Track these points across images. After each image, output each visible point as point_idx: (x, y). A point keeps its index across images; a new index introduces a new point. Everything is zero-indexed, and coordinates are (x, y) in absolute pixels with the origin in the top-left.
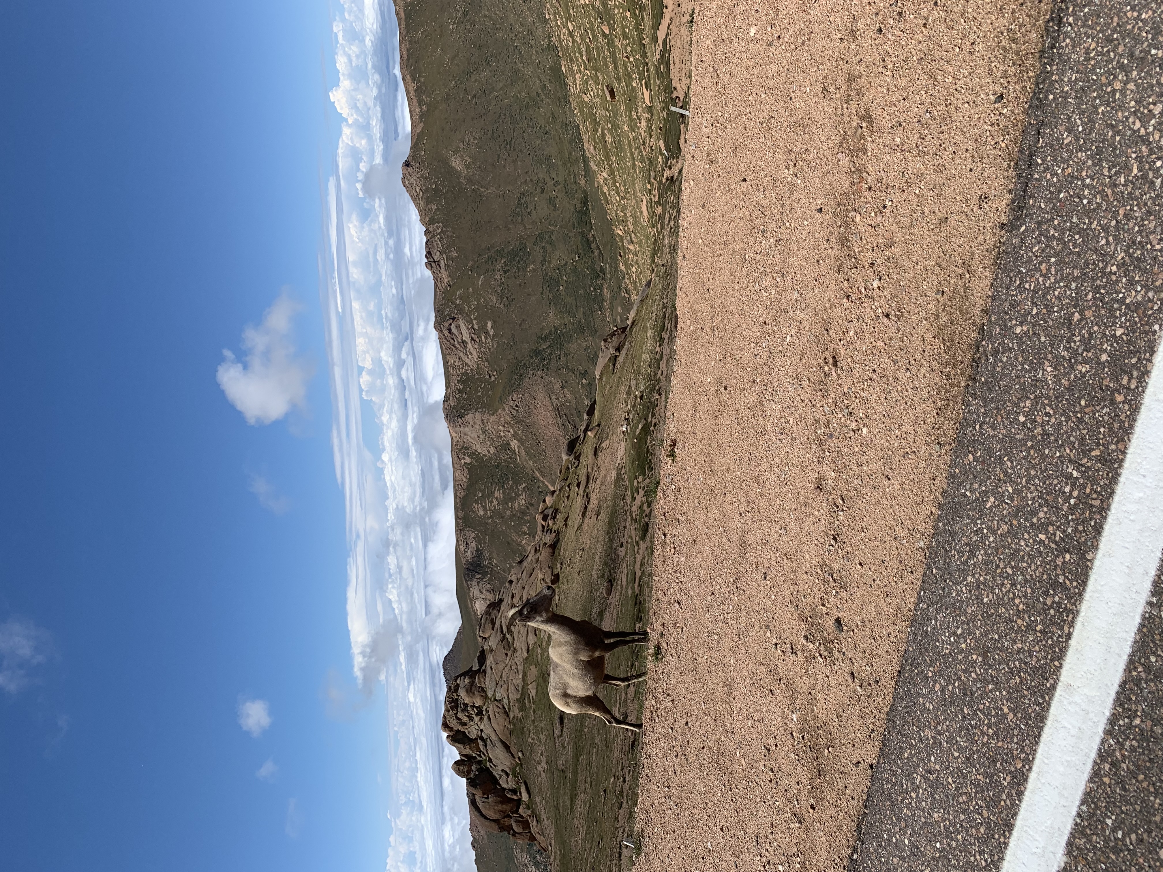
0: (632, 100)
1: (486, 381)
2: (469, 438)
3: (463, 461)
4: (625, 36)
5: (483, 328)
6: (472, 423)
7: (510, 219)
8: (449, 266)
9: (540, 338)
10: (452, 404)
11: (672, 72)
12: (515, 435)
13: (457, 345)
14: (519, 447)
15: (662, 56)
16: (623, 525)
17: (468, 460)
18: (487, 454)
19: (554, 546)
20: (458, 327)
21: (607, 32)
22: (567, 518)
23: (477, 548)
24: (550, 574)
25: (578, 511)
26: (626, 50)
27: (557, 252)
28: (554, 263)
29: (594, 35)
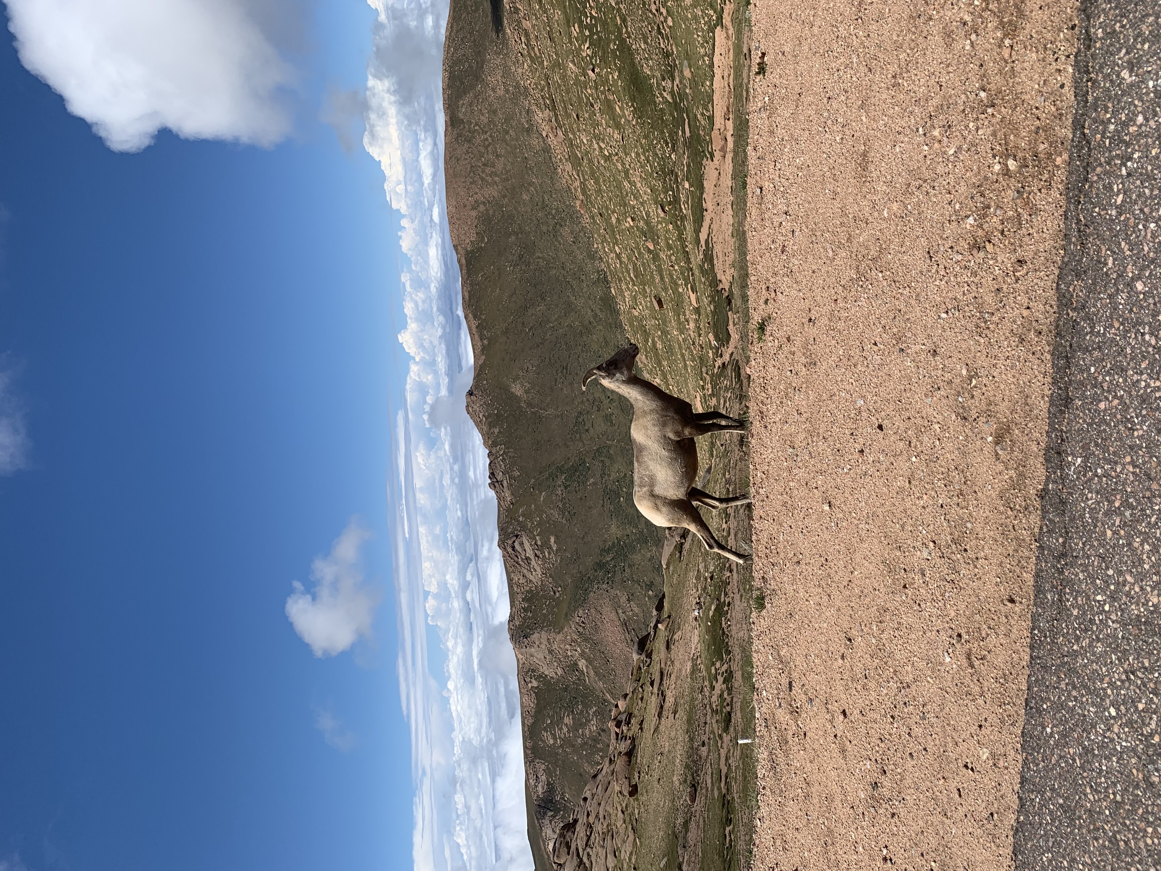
0: (680, 304)
1: (552, 598)
2: (535, 659)
3: (530, 685)
4: (669, 247)
5: (546, 544)
6: (537, 643)
7: (569, 436)
8: (511, 485)
9: (603, 550)
10: (517, 623)
11: (716, 267)
12: (583, 655)
13: (521, 563)
14: (587, 666)
15: (705, 255)
16: (703, 720)
17: (535, 684)
18: (554, 675)
19: (630, 754)
20: (522, 544)
21: (652, 248)
22: (642, 721)
23: (548, 781)
24: (627, 786)
25: (653, 711)
26: (670, 259)
27: (616, 466)
28: (614, 476)
29: (640, 253)
